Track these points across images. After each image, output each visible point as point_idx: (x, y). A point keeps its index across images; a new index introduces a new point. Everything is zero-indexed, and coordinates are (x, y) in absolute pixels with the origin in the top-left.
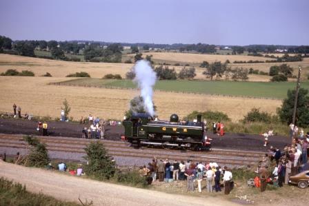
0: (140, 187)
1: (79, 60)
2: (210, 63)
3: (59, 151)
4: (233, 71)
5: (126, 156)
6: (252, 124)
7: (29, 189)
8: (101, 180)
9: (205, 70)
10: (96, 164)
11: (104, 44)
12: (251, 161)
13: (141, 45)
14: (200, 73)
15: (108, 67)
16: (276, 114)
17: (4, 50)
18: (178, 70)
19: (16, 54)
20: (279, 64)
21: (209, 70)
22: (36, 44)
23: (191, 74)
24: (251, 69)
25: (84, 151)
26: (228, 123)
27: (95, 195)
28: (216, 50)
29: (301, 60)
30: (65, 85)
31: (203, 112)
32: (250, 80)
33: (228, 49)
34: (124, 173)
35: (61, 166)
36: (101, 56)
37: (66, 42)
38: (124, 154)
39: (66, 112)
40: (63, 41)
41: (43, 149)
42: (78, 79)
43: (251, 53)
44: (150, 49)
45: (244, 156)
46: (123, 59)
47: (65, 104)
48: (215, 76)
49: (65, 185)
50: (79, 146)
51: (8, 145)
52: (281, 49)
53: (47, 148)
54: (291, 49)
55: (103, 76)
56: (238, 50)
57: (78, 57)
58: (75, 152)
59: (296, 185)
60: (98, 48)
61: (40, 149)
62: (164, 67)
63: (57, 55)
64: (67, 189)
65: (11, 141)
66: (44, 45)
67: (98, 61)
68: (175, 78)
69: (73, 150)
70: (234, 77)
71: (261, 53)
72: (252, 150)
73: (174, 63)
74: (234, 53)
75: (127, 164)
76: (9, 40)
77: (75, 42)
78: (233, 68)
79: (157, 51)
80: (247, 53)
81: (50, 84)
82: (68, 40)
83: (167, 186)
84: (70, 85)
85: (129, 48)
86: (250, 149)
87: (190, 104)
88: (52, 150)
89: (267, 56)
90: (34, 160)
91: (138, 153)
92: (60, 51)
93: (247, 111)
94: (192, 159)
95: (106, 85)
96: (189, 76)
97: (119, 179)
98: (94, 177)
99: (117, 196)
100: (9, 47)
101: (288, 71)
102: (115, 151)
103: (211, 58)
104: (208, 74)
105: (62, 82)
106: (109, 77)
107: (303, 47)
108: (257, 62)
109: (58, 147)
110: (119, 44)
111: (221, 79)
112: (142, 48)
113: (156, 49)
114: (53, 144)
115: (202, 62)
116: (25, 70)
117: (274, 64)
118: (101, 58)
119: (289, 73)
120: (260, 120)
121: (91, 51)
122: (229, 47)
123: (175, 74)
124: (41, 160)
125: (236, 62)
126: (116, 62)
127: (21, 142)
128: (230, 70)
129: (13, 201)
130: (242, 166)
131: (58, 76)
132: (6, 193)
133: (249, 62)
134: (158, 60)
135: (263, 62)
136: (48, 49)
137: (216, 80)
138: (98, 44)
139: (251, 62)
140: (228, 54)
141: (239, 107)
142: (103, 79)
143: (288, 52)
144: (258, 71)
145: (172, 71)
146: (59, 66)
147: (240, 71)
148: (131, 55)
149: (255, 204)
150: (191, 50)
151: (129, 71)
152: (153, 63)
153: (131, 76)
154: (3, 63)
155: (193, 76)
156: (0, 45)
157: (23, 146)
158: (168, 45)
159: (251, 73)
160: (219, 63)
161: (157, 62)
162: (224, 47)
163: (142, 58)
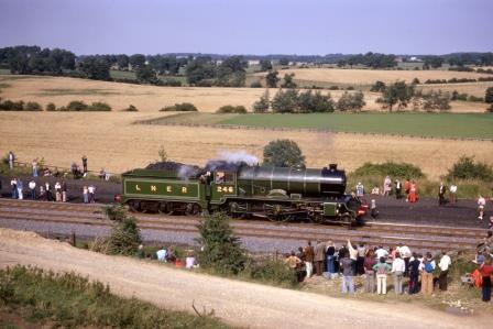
0: (287, 288)
1: (178, 84)
2: (387, 84)
3: (154, 228)
4: (425, 97)
5: (260, 236)
6: (461, 182)
7: (113, 291)
8: (224, 275)
9: (379, 95)
10: (216, 251)
11: (217, 57)
12: (464, 244)
13: (275, 57)
14: (371, 101)
15: (225, 95)
17: (64, 71)
18: (336, 96)
19: (82, 77)
21: (386, 95)
22: (112, 60)
23: (358, 103)
24: (455, 93)
26: (423, 181)
27: (217, 299)
28: (396, 64)
30: (158, 124)
31: (381, 163)
32: (453, 110)
33: (415, 61)
34: (260, 264)
36: (212, 77)
37: (158, 56)
38: (257, 232)
40: (153, 54)
41: (131, 226)
42: (179, 115)
43: (455, 67)
44: (291, 63)
45: (450, 235)
46: (248, 81)
47: (162, 154)
48: (397, 105)
49: (169, 284)
50: (186, 221)
51: (77, 220)
53: (138, 225)
55: (217, 109)
56: (433, 62)
57: (177, 79)
58: (180, 230)
60: (207, 65)
61: (127, 227)
62: (314, 92)
63: (144, 77)
64: (173, 291)
65: (81, 215)
66: (124, 61)
67: (209, 86)
68: (332, 110)
69: (177, 227)
70: (427, 106)
71: (471, 66)
72: (464, 225)
73: (329, 86)
74: (426, 67)
75: (263, 249)
76: (71, 56)
77: (172, 56)
78: (425, 91)
79: (301, 67)
80: (448, 66)
81: (135, 123)
83: (330, 284)
84: (166, 124)
85: (257, 62)
86: (459, 224)
87: (357, 151)
88: (144, 228)
89: (479, 71)
90: (119, 245)
91: (279, 231)
92: (150, 70)
93: (451, 162)
95: (222, 123)
96: (354, 106)
97: (253, 274)
98: (212, 270)
99: (251, 301)
100: (71, 66)
102: (242, 229)
103: (389, 77)
104: (385, 102)
105: (153, 120)
106: (227, 110)
108: (464, 81)
109: (155, 223)
110: (241, 57)
111: (406, 109)
112: (277, 62)
113: (299, 64)
115: (375, 82)
116: (97, 101)
117: (492, 84)
118: (213, 80)
120: (475, 175)
121: (198, 70)
122: (418, 57)
123: (331, 102)
124: (128, 245)
125: (429, 82)
126: (237, 85)
127: (97, 215)
128: (419, 95)
129: (91, 308)
131: (147, 111)
132: (80, 298)
133: (450, 82)
134: (303, 81)
135: (474, 81)
136: (130, 68)
137: (398, 112)
138: (208, 57)
139: (454, 81)
140: (417, 69)
141: (438, 155)
142: (217, 113)
144: (466, 95)
145: (325, 98)
146: (148, 94)
147: (437, 96)
148: (261, 74)
149: (476, 314)
150: (356, 64)
151: (259, 100)
152: (295, 86)
153: (261, 107)
154: (62, 92)
155: (360, 107)
156: (58, 63)
157: (100, 221)
158: (318, 57)
159: (454, 98)
160: (403, 83)
161: (301, 85)
162: (410, 57)
163: (278, 79)
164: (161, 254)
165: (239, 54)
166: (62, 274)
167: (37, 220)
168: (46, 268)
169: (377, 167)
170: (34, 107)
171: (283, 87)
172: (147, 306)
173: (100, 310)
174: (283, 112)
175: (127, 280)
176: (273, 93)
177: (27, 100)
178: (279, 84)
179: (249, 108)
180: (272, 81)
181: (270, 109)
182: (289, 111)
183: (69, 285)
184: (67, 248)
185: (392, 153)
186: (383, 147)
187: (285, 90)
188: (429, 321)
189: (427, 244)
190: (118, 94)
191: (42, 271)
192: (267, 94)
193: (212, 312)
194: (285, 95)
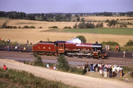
0: (81, 75)
1: (53, 21)
2: (110, 20)
3: (46, 59)
4: (120, 24)
5: (74, 61)
6: (129, 47)
7: (35, 75)
8: (64, 71)
9: (107, 23)
10: (62, 65)
11: (64, 14)
12: (129, 63)
13: (79, 13)
14: (105, 25)
15: (66, 24)
17: (23, 18)
18: (95, 24)
19: (28, 19)
21: (109, 23)
22: (36, 15)
23: (101, 25)
24: (128, 23)
25: (56, 59)
27: (62, 78)
28: (112, 15)
31: (107, 42)
32: (128, 27)
33: (117, 14)
36: (62, 19)
37: (48, 14)
38: (73, 60)
41: (40, 58)
42: (53, 29)
43: (128, 15)
44: (83, 15)
45: (126, 61)
46: (72, 20)
48: (112, 26)
51: (26, 57)
53: (42, 58)
55: (63, 27)
56: (122, 14)
57: (53, 20)
60: (61, 16)
62: (89, 23)
63: (44, 19)
64: (50, 75)
65: (27, 56)
66: (39, 15)
67: (61, 21)
68: (94, 28)
69: (52, 59)
70: (121, 26)
73: (94, 21)
74: (120, 16)
75: (75, 65)
76: (25, 14)
77: (52, 13)
78: (120, 22)
79: (86, 16)
80: (127, 15)
81: (41, 31)
83: (92, 74)
84: (50, 32)
85: (74, 15)
86: (129, 58)
87: (101, 38)
88: (43, 59)
91: (79, 60)
92: (45, 17)
93: (127, 41)
94: (103, 62)
95: (65, 31)
97: (72, 71)
98: (61, 70)
99: (71, 78)
100: (25, 16)
102: (69, 59)
103: (110, 18)
104: (109, 25)
105: (46, 31)
106: (66, 28)
108: (131, 19)
109: (46, 58)
110: (70, 14)
111: (115, 27)
112: (80, 15)
113: (86, 15)
115: (106, 20)
116: (32, 26)
118: (62, 20)
121: (58, 17)
122: (118, 13)
123: (94, 26)
125: (121, 20)
126: (69, 21)
127: (31, 56)
128: (119, 23)
129: (29, 80)
130: (126, 66)
131: (45, 28)
132: (26, 77)
133: (127, 20)
134: (87, 20)
136: (40, 17)
137: (113, 28)
138: (61, 14)
139: (128, 19)
140: (118, 16)
141: (123, 39)
142: (64, 28)
144: (131, 23)
145: (93, 24)
146: (45, 24)
147: (123, 23)
148: (75, 18)
149: (132, 82)
150: (101, 15)
151: (75, 25)
152: (84, 21)
153: (75, 27)
154: (22, 23)
155: (102, 27)
156: (22, 16)
158: (91, 13)
159: (128, 24)
160: (114, 20)
161: (86, 21)
162: (116, 13)
163: (80, 19)
164: (48, 65)
165: (69, 13)
166: (21, 71)
167: (15, 57)
168: (17, 69)
169: (106, 43)
170: (15, 28)
171: (81, 21)
172: (43, 79)
173: (31, 80)
174: (81, 28)
175: (38, 73)
176: (78, 23)
177: (13, 25)
178: (80, 21)
179: (72, 27)
180: (78, 20)
181: (78, 27)
182: (82, 28)
183: (23, 74)
184: (23, 64)
185: (111, 39)
186: (108, 38)
187: (82, 22)
188: (119, 84)
189: (119, 63)
190: (37, 24)
191: (16, 70)
192: (77, 23)
193: (61, 81)
194: (82, 24)
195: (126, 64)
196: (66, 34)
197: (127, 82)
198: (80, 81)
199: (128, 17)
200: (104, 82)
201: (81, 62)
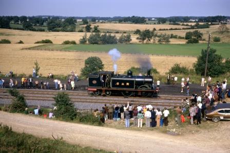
0: (97, 126)
1: (43, 31)
2: (141, 30)
3: (33, 99)
4: (159, 37)
5: (84, 102)
7: (14, 130)
8: (67, 121)
9: (138, 36)
10: (63, 109)
11: (62, 18)
12: (176, 103)
13: (90, 18)
14: (134, 39)
15: (66, 35)
16: (192, 68)
18: (118, 36)
20: (192, 31)
21: (141, 35)
22: (11, 18)
23: (128, 39)
24: (172, 35)
26: (157, 75)
27: (63, 132)
28: (145, 21)
29: (208, 27)
30: (34, 49)
32: (171, 43)
33: (154, 20)
34: (83, 115)
35: (36, 111)
36: (60, 27)
37: (33, 17)
38: (82, 100)
39: (37, 70)
40: (31, 16)
41: (22, 99)
42: (44, 45)
43: (172, 23)
44: (97, 21)
45: (170, 100)
46: (77, 29)
47: (36, 64)
48: (146, 40)
49: (40, 126)
50: (48, 96)
52: (193, 19)
53: (25, 98)
54: (201, 19)
55: (62, 42)
56: (162, 21)
57: (43, 28)
58: (45, 100)
59: (211, 120)
60: (57, 21)
61: (20, 99)
62: (107, 34)
63: (26, 27)
64: (42, 129)
66: (16, 19)
67: (58, 31)
68: (116, 43)
69: (44, 98)
70: (159, 41)
71: (179, 23)
72: (176, 95)
73: (115, 32)
74: (159, 23)
75: (85, 108)
77: (40, 17)
78: (159, 34)
79: (102, 23)
80: (169, 22)
81: (23, 49)
82: (35, 16)
83: (116, 123)
84: (38, 50)
85: (81, 20)
86: (174, 95)
87: (128, 62)
88: (28, 99)
89: (183, 25)
90: (16, 108)
91: (92, 99)
92: (29, 24)
93: (171, 66)
95: (64, 49)
96: (126, 41)
97: (80, 120)
98: (61, 119)
99: (80, 132)
101: (199, 36)
102: (75, 99)
103: (142, 27)
104: (140, 39)
105: (32, 48)
106: (67, 43)
107: (209, 17)
108: (176, 29)
109: (33, 97)
110: (73, 18)
111: (150, 42)
112: (91, 20)
113: (101, 21)
114: (29, 95)
115: (136, 30)
116: (4, 39)
117: (188, 31)
118: (60, 29)
119: (200, 37)
120: (181, 72)
121: (53, 24)
122: (155, 18)
123: (116, 39)
124: (21, 107)
125: (160, 30)
126: (72, 31)
127: (6, 94)
128: (156, 36)
130: (171, 107)
131: (28, 43)
133: (170, 30)
135: (180, 29)
136: (20, 23)
137: (146, 43)
138: (57, 18)
139: (171, 29)
140: (155, 24)
141: (164, 63)
142: (62, 44)
143: (199, 21)
144: (177, 36)
145: (113, 37)
146: (29, 35)
147: (164, 36)
148: (83, 26)
149: (182, 135)
150: (127, 21)
151: (82, 38)
152: (99, 31)
153: (83, 41)
155: (129, 41)
157: (6, 97)
158: (110, 18)
159: (172, 37)
160: (148, 30)
161: (102, 31)
162: (152, 18)
163: (91, 28)
169: (137, 69)
171: (93, 32)
172: (30, 136)
173: (7, 139)
174: (93, 44)
175: (20, 125)
176: (89, 35)
178: (91, 30)
180: (88, 29)
181: (87, 42)
182: (96, 43)
187: (94, 33)
188: (161, 139)
190: (14, 35)
192: (86, 35)
193: (62, 138)
194: (94, 36)
195: (171, 104)
196: (67, 53)
197: (174, 134)
198: (96, 138)
199: (170, 25)
200: (136, 136)
201: (95, 102)
